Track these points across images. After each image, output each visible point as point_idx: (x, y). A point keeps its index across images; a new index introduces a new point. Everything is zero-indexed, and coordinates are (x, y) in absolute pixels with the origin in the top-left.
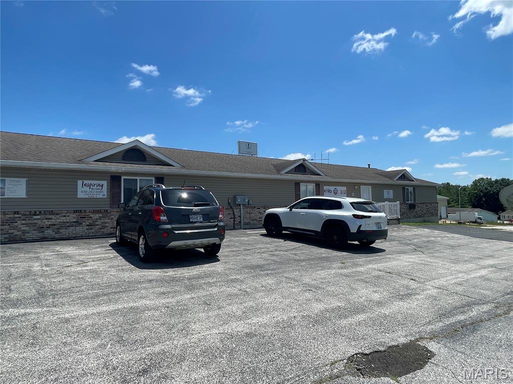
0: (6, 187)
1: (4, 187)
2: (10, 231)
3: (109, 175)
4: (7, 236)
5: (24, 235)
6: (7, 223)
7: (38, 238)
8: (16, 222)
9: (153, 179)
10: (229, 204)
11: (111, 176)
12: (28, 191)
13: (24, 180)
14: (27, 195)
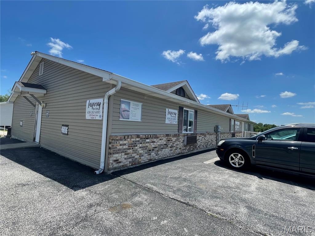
0: (130, 110)
1: (129, 110)
2: (133, 155)
3: (179, 106)
4: (130, 160)
5: (140, 158)
6: (131, 146)
7: (147, 161)
8: (137, 146)
9: (194, 111)
10: (214, 131)
11: (179, 107)
12: (142, 115)
13: (140, 104)
14: (142, 119)
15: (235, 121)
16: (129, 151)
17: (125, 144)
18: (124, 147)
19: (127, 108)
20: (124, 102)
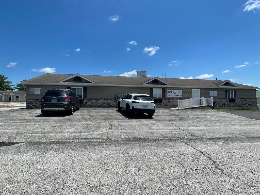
0: (35, 91)
2: (35, 105)
4: (35, 106)
5: (39, 106)
8: (37, 102)
9: (83, 88)
10: (115, 97)
11: (67, 87)
12: (41, 92)
13: (40, 89)
14: (41, 94)
15: (165, 89)
16: (33, 103)
17: (32, 101)
18: (32, 102)
19: (33, 91)
20: (31, 89)
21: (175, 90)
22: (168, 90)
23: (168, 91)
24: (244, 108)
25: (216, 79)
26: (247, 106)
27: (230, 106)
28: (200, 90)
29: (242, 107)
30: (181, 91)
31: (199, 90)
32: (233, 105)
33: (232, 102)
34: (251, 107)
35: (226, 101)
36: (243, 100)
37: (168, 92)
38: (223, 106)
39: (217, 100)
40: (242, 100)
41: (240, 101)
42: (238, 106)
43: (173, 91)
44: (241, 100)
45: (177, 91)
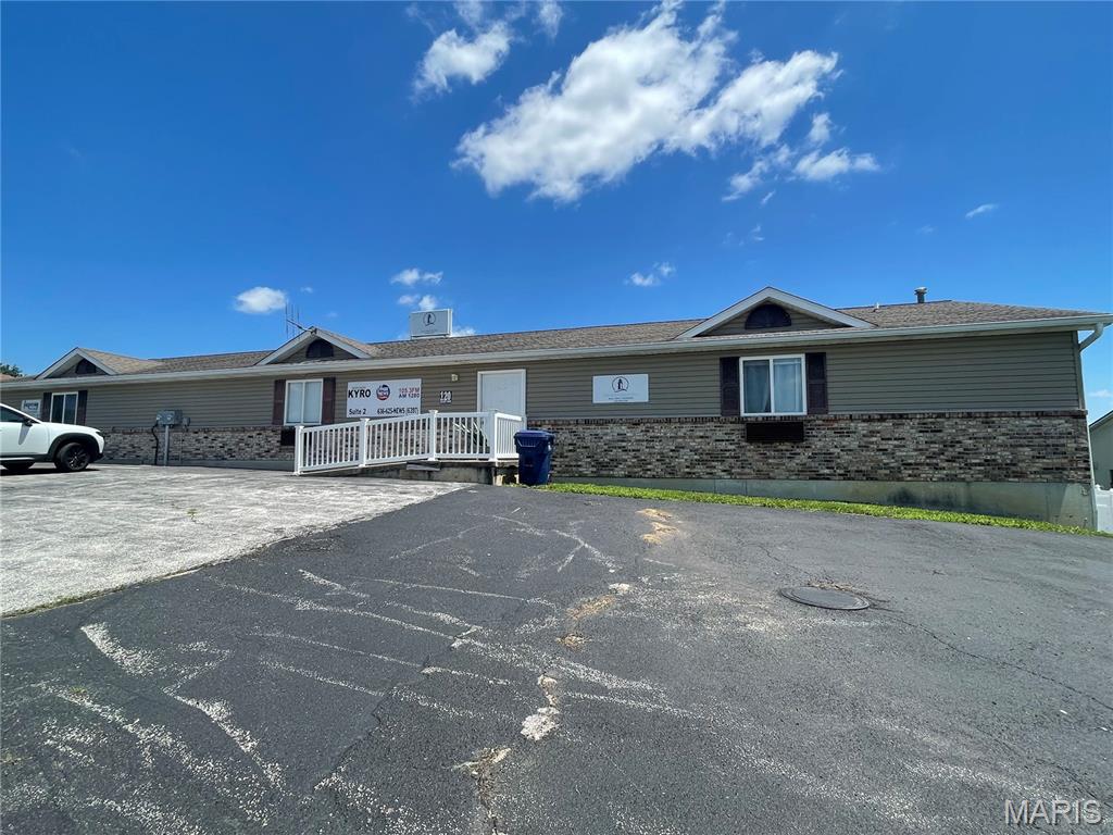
9: (77, 393)
10: (157, 424)
11: (44, 393)
15: (337, 381)
21: (385, 382)
22: (351, 386)
23: (350, 389)
24: (917, 488)
25: (920, 294)
26: (952, 478)
27: (762, 475)
28: (524, 371)
29: (895, 486)
30: (417, 383)
31: (521, 374)
32: (792, 464)
33: (782, 441)
34: (1011, 490)
35: (724, 437)
36: (908, 429)
37: (350, 394)
38: (700, 469)
39: (642, 427)
40: (889, 424)
41: (872, 433)
42: (846, 476)
43: (373, 386)
44: (878, 426)
45: (395, 385)
